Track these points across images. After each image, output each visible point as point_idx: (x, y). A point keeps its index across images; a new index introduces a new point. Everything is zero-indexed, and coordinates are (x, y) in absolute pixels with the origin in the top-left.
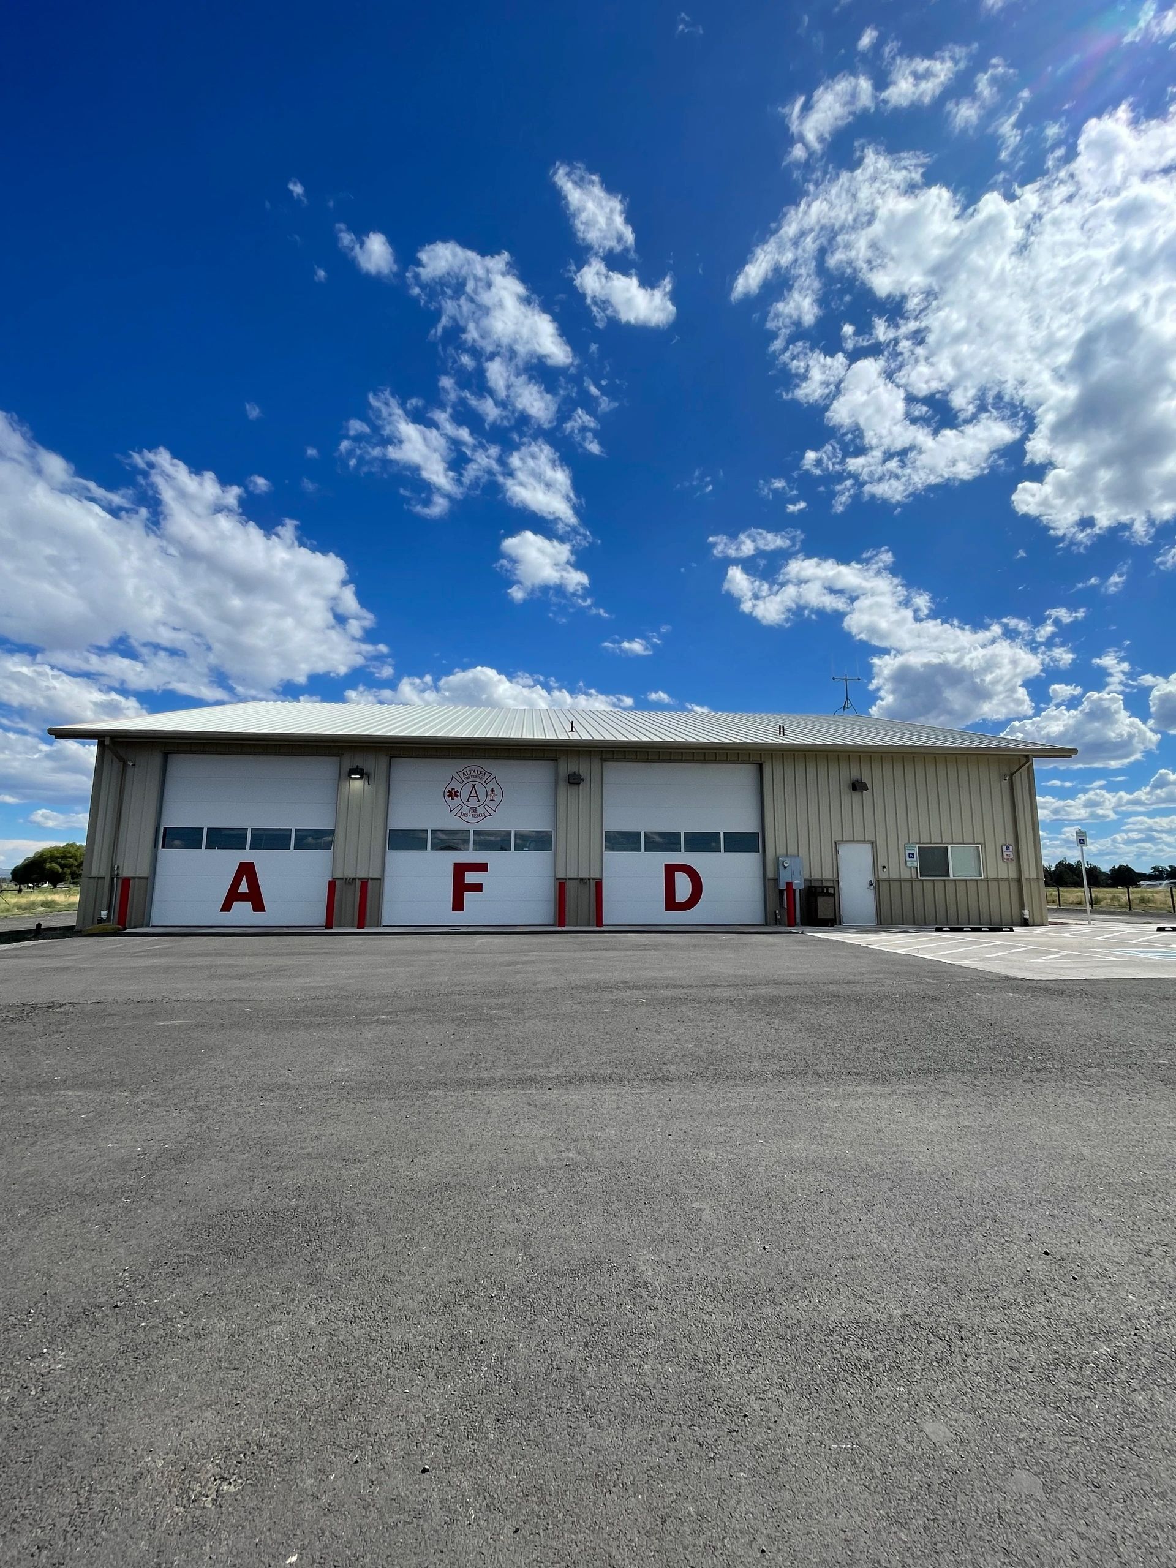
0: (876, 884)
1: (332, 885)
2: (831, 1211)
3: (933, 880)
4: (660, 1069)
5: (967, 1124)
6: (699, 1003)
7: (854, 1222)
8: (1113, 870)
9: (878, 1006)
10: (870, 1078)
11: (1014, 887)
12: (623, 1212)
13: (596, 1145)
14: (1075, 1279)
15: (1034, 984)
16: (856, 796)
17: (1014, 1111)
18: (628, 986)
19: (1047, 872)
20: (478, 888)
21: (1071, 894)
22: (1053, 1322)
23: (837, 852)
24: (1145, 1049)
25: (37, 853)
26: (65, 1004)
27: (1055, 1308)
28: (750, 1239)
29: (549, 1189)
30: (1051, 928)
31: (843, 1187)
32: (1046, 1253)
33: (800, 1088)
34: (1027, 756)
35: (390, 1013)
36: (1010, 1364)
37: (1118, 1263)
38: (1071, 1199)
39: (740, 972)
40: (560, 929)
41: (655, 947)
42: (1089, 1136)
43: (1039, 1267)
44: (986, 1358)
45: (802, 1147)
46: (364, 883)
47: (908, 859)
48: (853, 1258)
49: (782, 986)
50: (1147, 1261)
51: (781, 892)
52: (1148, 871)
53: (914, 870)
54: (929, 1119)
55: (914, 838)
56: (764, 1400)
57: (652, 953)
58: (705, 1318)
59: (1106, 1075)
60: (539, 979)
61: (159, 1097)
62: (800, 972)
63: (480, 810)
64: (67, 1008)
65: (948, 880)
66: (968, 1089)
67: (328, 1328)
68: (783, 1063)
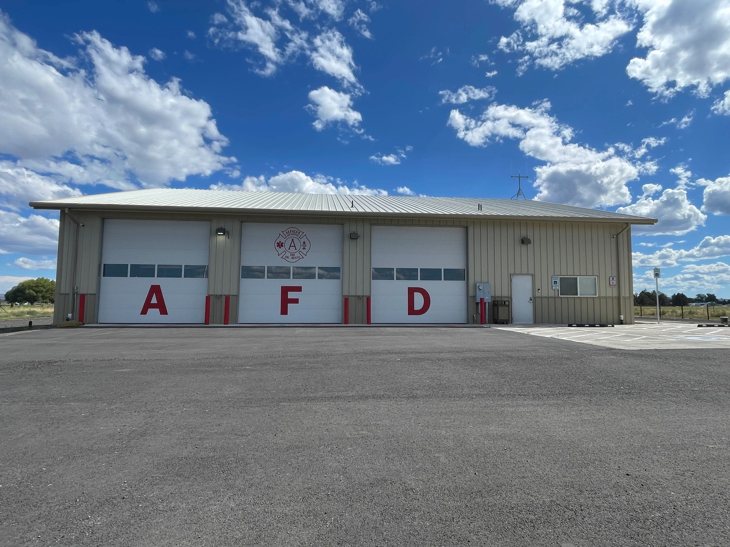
0: (534, 299)
1: (208, 299)
2: (511, 457)
3: (568, 297)
4: (411, 393)
5: (586, 418)
6: (431, 360)
7: (524, 462)
8: (674, 296)
9: (535, 362)
10: (532, 397)
11: (616, 301)
12: (396, 458)
13: (378, 428)
14: (643, 485)
15: (625, 352)
16: (524, 247)
17: (612, 412)
18: (389, 352)
19: (635, 298)
20: (296, 301)
21: (648, 310)
22: (630, 503)
23: (511, 281)
24: (686, 383)
25: (20, 283)
26: (57, 362)
27: (631, 497)
28: (467, 470)
29: (354, 448)
30: (635, 325)
31: (517, 447)
32: (628, 475)
33: (491, 402)
34: (627, 223)
35: (251, 366)
36: (607, 520)
37: (666, 479)
38: (642, 451)
39: (455, 345)
40: (345, 325)
41: (404, 334)
42: (653, 423)
43: (624, 481)
44: (594, 518)
45: (494, 429)
46: (227, 298)
47: (553, 285)
48: (524, 477)
49: (479, 353)
50: (682, 478)
51: (477, 303)
52: (694, 297)
53: (556, 292)
54: (565, 416)
55: (557, 272)
56: (478, 535)
57: (402, 336)
58: (445, 503)
59: (664, 395)
60: (336, 349)
61: (124, 406)
62: (489, 346)
63: (297, 255)
64: (60, 363)
65: (577, 297)
66: (587, 402)
67: (241, 507)
68: (482, 390)
